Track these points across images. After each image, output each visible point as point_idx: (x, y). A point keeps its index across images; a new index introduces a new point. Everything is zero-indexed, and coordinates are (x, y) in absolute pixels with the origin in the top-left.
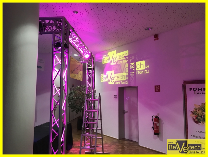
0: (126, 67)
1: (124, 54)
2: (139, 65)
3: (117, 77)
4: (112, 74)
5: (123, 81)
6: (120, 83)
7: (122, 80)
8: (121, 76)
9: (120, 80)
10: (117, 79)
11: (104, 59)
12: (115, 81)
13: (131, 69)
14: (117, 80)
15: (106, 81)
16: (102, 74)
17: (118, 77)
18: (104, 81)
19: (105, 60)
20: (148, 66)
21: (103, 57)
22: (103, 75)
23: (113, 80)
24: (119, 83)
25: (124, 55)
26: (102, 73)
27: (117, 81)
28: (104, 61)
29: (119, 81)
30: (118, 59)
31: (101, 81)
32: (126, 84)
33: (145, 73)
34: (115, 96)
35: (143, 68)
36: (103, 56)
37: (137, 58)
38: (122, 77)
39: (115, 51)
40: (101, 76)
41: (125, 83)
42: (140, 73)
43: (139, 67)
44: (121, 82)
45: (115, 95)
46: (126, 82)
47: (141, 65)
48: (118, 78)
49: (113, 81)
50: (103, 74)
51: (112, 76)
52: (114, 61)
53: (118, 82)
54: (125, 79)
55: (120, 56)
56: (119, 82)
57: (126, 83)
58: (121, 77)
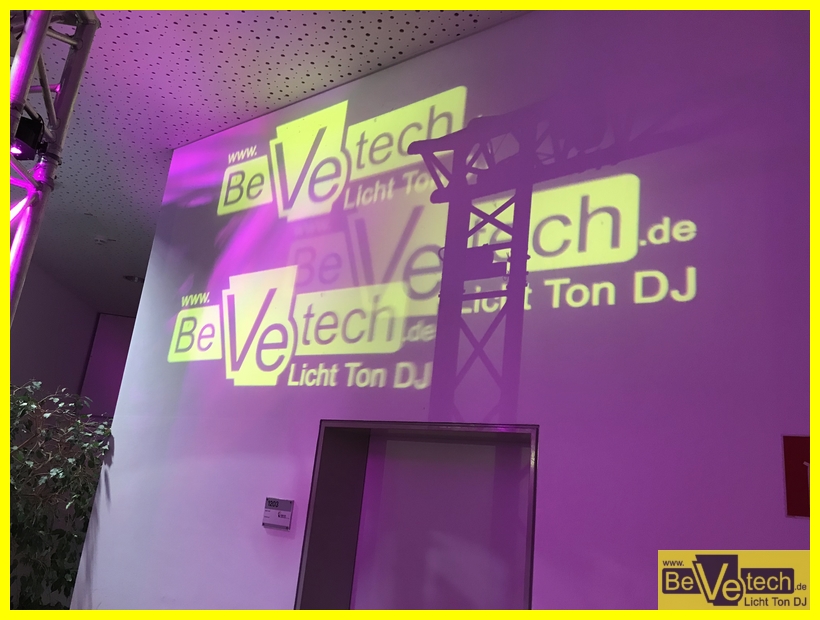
0: (418, 240)
1: (425, 124)
2: (565, 221)
3: (313, 322)
4: (271, 293)
5: (370, 361)
6: (342, 375)
7: (363, 348)
8: (356, 316)
9: (338, 347)
10: (311, 336)
11: (236, 181)
12: (295, 359)
13: (475, 249)
14: (314, 349)
15: (214, 354)
16: (185, 301)
17: (328, 321)
18: (195, 355)
19: (245, 185)
20: (685, 231)
21: (226, 165)
22: (198, 305)
23: (277, 353)
24: (327, 376)
25: (418, 126)
26: (197, 289)
27: (314, 361)
28: (234, 194)
29: (328, 360)
30: (360, 166)
31: (173, 357)
32: (398, 385)
33: (639, 298)
34: (274, 512)
35: (615, 242)
36: (232, 158)
37: (545, 149)
38: (367, 321)
39: (340, 109)
40: (183, 314)
41: (390, 378)
42: (577, 296)
43: (566, 244)
44: (352, 366)
45: (271, 503)
46: (402, 365)
47: (585, 217)
48: (325, 334)
49: (270, 357)
50: (194, 299)
51: (277, 314)
52: (321, 189)
53: (322, 370)
54: (390, 337)
55: (384, 141)
56: (328, 366)
57: (404, 379)
58: (357, 326)
